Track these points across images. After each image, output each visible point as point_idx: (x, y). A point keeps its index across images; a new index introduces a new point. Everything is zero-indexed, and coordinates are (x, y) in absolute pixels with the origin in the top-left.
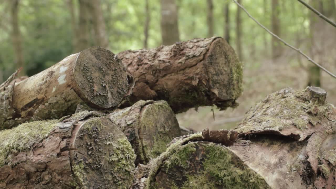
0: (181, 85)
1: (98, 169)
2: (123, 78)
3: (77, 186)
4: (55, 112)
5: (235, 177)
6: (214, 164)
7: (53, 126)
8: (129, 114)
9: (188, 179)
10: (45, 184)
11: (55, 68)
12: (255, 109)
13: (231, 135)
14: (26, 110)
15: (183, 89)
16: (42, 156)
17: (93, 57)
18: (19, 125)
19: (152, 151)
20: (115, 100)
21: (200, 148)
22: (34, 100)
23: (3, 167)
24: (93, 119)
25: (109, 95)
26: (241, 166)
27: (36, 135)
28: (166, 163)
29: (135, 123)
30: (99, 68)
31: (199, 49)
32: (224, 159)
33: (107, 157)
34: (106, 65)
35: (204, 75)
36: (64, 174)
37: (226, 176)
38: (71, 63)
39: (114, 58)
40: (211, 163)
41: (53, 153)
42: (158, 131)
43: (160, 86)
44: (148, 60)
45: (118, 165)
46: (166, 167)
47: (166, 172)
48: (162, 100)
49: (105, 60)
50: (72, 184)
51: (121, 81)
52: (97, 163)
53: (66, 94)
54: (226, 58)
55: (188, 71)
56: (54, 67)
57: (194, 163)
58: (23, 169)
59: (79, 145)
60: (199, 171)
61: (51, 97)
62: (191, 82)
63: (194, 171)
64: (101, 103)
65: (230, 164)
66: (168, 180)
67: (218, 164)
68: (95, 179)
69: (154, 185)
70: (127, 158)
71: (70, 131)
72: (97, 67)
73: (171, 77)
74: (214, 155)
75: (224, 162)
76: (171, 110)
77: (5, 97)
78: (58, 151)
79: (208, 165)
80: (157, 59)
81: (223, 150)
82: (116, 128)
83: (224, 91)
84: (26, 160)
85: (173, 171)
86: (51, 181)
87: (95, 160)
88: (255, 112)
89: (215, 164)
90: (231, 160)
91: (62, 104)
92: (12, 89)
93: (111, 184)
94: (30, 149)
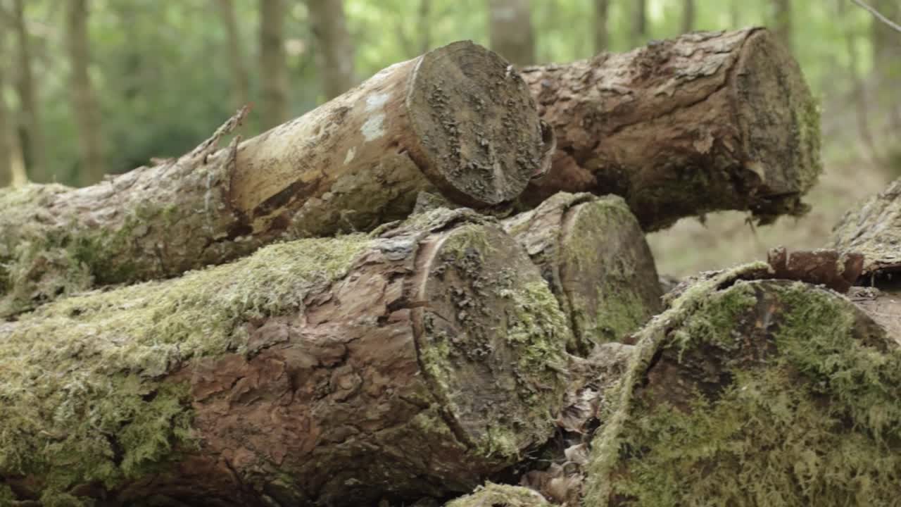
0: (662, 153)
1: (481, 360)
2: (528, 127)
3: (433, 402)
4: (349, 216)
5: (864, 372)
6: (805, 338)
7: (357, 247)
8: (531, 229)
9: (736, 379)
10: (343, 398)
11: (349, 100)
12: (863, 216)
13: (847, 264)
14: (268, 213)
15: (668, 164)
16: (333, 327)
17: (454, 68)
18: (259, 249)
19: (595, 326)
20: (512, 184)
21: (768, 296)
22: (292, 185)
23: (221, 358)
24: (465, 229)
25: (498, 171)
26: (878, 343)
27: (311, 272)
28: (676, 338)
29: (551, 250)
30: (472, 97)
31: (712, 58)
32: (834, 325)
33: (502, 329)
34: (487, 92)
35: (729, 124)
36: (395, 371)
37: (840, 369)
38: (399, 84)
39: (508, 74)
40: (797, 334)
41: (366, 317)
42: (607, 274)
43: (604, 158)
44: (571, 88)
45: (528, 353)
46: (675, 348)
47: (676, 361)
48: (611, 195)
49: (485, 77)
50: (419, 396)
51: (525, 135)
52: (479, 344)
53: (386, 166)
54: (780, 83)
55: (681, 115)
56: (348, 97)
57: (752, 336)
58: (281, 363)
59: (436, 294)
60: (765, 357)
61: (342, 176)
62: (692, 145)
63: (751, 357)
64: (477, 191)
65: (850, 339)
66: (681, 382)
67: (818, 339)
68: (475, 385)
69: (645, 395)
70: (550, 334)
71: (410, 258)
72: (466, 94)
73: (636, 134)
74: (807, 316)
75: (832, 334)
76: (636, 220)
77: (209, 179)
78: (381, 310)
79: (789, 343)
80: (595, 88)
81: (829, 300)
82: (521, 255)
83: (778, 168)
84: (289, 338)
85: (694, 358)
86: (359, 390)
87: (474, 337)
88: (866, 224)
89: (808, 338)
90: (852, 328)
91: (374, 194)
92: (230, 157)
93: (514, 400)
94: (297, 309)
